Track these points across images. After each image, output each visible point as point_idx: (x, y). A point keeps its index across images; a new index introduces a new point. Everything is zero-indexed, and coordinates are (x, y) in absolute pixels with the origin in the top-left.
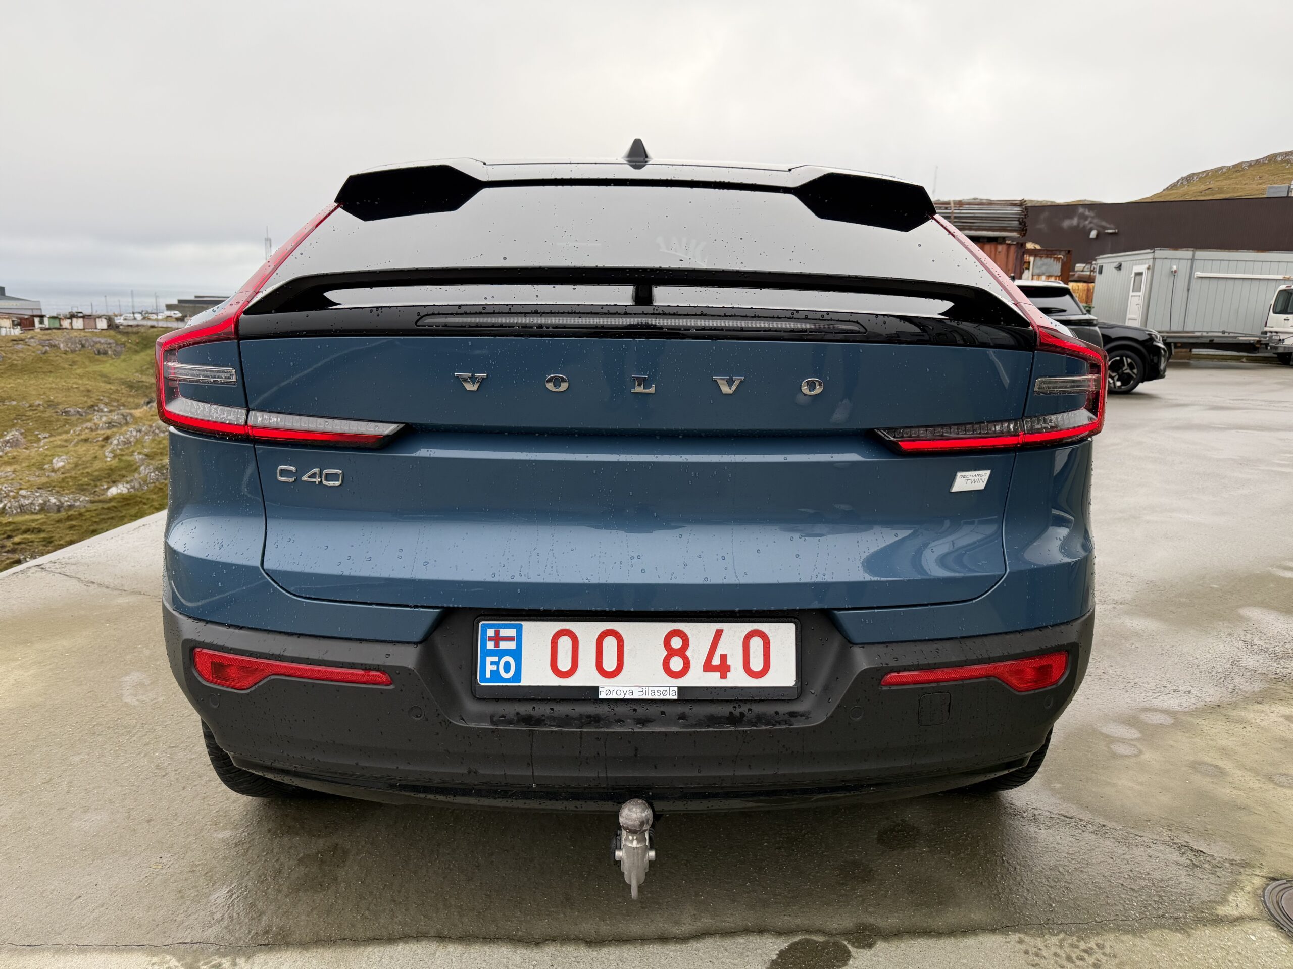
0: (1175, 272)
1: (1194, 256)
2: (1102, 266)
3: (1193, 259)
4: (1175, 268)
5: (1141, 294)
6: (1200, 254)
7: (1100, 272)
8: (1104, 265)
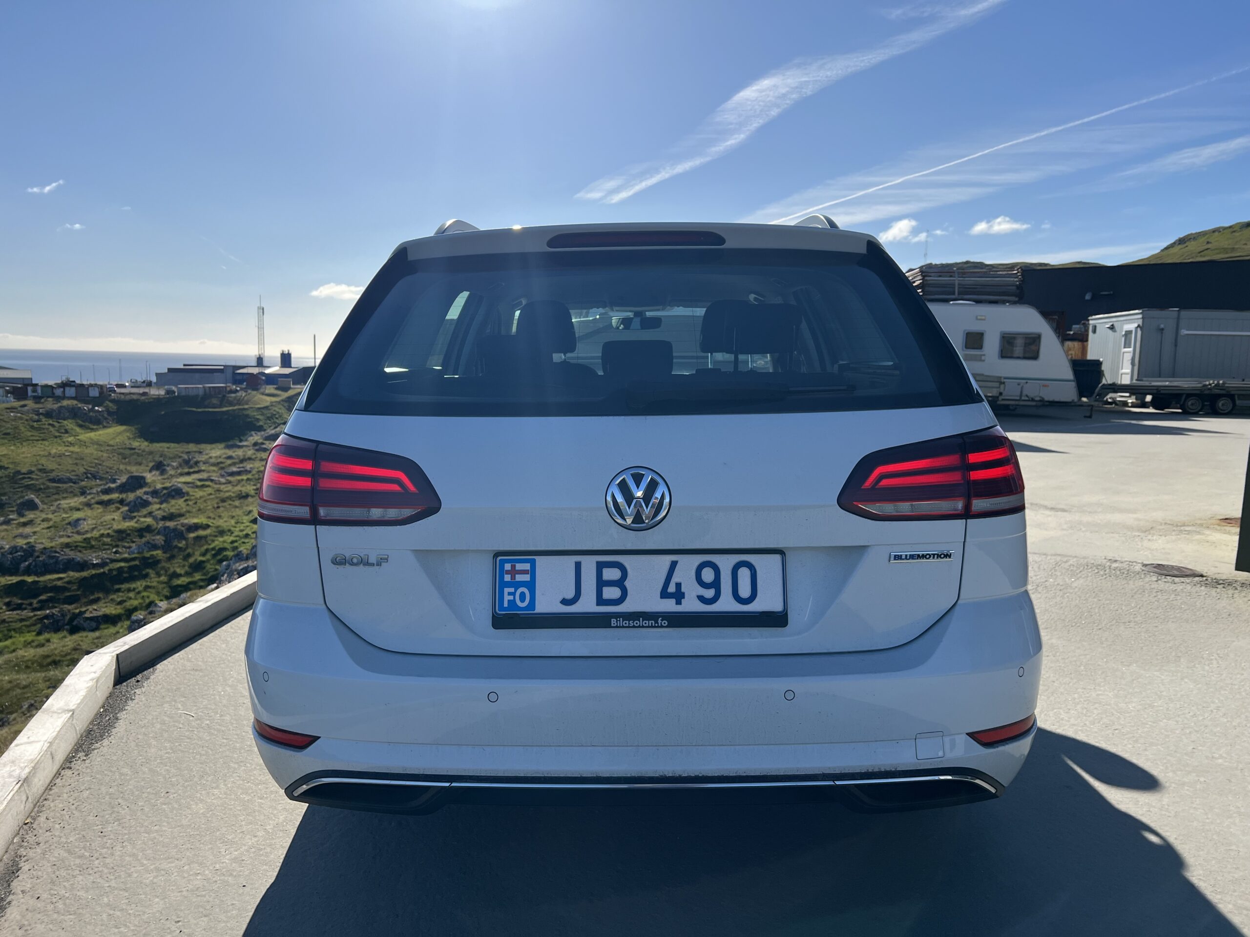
0: (1162, 329)
1: (1179, 315)
2: (1095, 326)
3: (1178, 318)
4: (1162, 326)
5: (1131, 349)
6: (1185, 314)
7: (1094, 331)
8: (1097, 325)
